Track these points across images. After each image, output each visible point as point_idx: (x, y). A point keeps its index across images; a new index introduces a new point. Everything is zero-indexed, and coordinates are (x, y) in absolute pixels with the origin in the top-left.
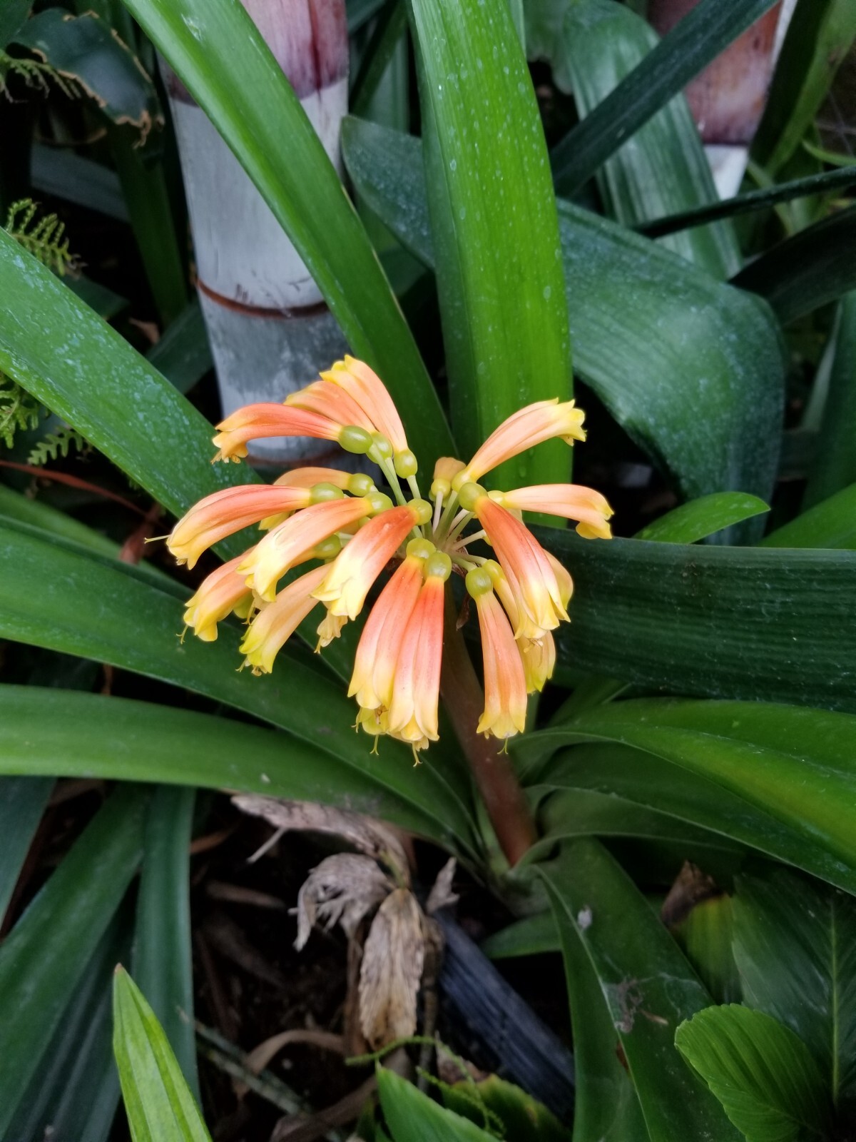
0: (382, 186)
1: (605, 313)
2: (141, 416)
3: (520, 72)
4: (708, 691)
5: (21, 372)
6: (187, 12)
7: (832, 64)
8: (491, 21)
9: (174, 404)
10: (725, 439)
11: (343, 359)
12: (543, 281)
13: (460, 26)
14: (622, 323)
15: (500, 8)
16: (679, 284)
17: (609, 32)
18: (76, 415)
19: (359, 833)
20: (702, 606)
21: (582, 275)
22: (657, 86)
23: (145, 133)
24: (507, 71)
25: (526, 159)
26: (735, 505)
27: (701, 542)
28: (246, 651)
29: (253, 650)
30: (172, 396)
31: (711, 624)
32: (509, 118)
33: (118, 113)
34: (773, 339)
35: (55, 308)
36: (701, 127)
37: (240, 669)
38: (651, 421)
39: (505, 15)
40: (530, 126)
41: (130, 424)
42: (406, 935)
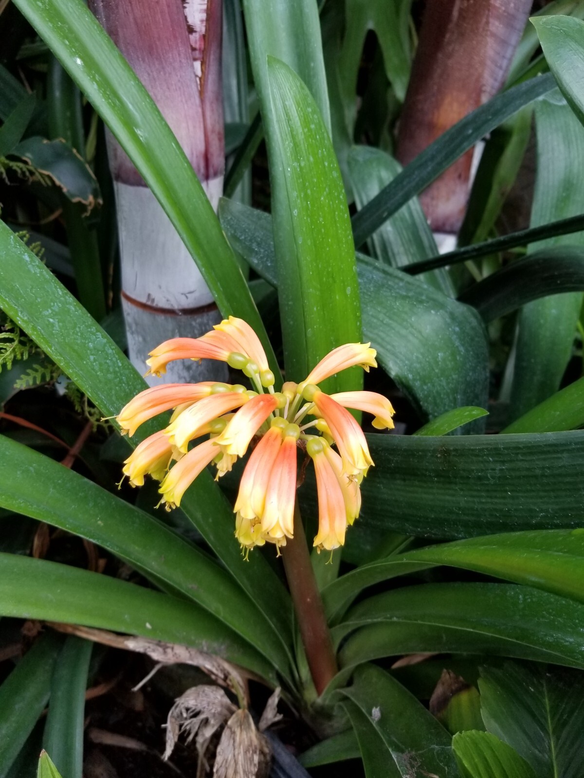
0: (243, 237)
1: (380, 312)
2: (92, 358)
3: (334, 166)
4: (456, 535)
5: (23, 321)
6: (137, 126)
7: (503, 194)
8: (318, 137)
9: (113, 352)
10: (455, 391)
11: (228, 319)
12: (346, 283)
13: (301, 137)
14: (390, 318)
15: (323, 131)
16: (424, 298)
17: (374, 164)
18: (54, 350)
19: (213, 666)
20: (451, 476)
21: (365, 291)
22: (406, 189)
23: (90, 208)
24: (326, 164)
25: (337, 213)
26: (467, 413)
27: (448, 434)
28: (163, 491)
29: (167, 491)
30: (112, 347)
31: (457, 488)
32: (327, 189)
33: (74, 196)
34: (481, 331)
35: (45, 287)
36: (429, 222)
37: (157, 507)
38: (410, 376)
39: (325, 134)
40: (339, 196)
41: (85, 362)
42: (246, 743)
